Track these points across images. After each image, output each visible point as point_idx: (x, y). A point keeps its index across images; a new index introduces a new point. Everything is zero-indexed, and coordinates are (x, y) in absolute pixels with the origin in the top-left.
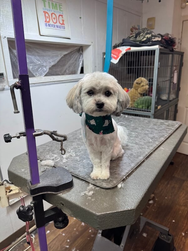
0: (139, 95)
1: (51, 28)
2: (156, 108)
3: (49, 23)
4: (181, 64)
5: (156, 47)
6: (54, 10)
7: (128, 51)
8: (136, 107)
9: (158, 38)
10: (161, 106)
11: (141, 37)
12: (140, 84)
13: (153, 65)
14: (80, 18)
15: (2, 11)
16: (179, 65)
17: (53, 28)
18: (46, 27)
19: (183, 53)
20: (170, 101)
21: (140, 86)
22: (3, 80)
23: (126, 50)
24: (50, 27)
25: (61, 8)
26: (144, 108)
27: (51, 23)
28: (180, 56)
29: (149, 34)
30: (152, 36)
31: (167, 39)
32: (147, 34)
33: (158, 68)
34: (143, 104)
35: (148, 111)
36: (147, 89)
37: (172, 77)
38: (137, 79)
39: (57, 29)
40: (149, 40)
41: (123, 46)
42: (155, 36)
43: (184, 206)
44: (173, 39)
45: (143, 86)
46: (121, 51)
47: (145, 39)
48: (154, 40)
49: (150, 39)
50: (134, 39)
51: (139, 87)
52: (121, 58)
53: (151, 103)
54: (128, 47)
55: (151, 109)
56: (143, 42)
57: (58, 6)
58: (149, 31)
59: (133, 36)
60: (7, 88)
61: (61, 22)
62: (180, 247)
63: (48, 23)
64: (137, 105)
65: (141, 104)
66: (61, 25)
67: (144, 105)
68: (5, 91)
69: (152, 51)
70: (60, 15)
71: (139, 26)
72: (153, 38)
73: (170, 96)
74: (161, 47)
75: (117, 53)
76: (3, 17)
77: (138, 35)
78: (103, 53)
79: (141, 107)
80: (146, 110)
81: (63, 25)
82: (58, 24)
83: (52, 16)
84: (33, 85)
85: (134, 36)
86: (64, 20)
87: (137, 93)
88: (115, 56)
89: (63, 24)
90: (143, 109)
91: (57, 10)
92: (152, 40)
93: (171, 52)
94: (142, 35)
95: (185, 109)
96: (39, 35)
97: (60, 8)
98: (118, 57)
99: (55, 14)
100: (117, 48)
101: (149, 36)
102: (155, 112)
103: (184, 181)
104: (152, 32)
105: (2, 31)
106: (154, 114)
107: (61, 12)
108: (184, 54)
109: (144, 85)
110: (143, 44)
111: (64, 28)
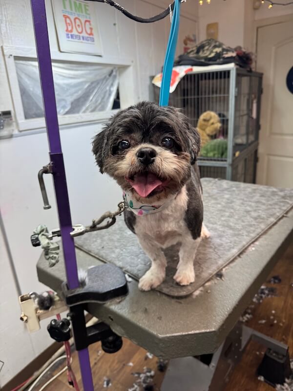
0: (208, 138)
1: (75, 40)
2: (234, 155)
3: (72, 33)
4: (260, 91)
5: (231, 66)
6: (78, 13)
8: (204, 155)
9: (231, 52)
10: (240, 152)
11: (205, 52)
12: (208, 121)
13: (228, 93)
14: (115, 24)
15: (5, 15)
16: (257, 91)
17: (77, 40)
18: (68, 39)
19: (262, 74)
20: (250, 144)
22: (10, 122)
23: (185, 72)
24: (73, 40)
25: (88, 10)
26: (216, 156)
27: (75, 32)
29: (218, 47)
30: (224, 50)
31: (241, 55)
32: (215, 47)
34: (214, 150)
35: (222, 161)
36: (219, 128)
37: (250, 110)
38: (204, 114)
39: (84, 41)
40: (218, 56)
41: (181, 65)
42: (227, 50)
44: (248, 54)
45: (213, 124)
46: (178, 74)
47: (213, 55)
48: (226, 56)
49: (220, 55)
50: (195, 55)
51: (207, 126)
52: (179, 83)
53: (226, 149)
54: (189, 67)
55: (226, 157)
56: (210, 59)
57: (83, 7)
58: (217, 44)
59: (192, 51)
60: (16, 134)
61: (89, 32)
63: (70, 34)
64: (205, 152)
65: (211, 151)
66: (88, 36)
67: (216, 152)
68: (14, 139)
70: (86, 21)
71: (194, 36)
72: (224, 53)
73: (249, 138)
74: (237, 66)
76: (6, 25)
77: (200, 48)
79: (211, 154)
80: (220, 159)
81: (91, 36)
82: (84, 34)
83: (75, 22)
85: (195, 51)
86: (92, 29)
87: (205, 135)
89: (91, 34)
90: (216, 158)
91: (82, 12)
92: (224, 56)
93: (249, 74)
94: (207, 49)
96: (59, 52)
97: (86, 10)
98: (174, 82)
99: (79, 19)
101: (218, 50)
102: (233, 161)
104: (222, 44)
105: (6, 46)
106: (232, 165)
107: (88, 16)
108: (264, 77)
109: (214, 122)
110: (211, 62)
111: (93, 40)
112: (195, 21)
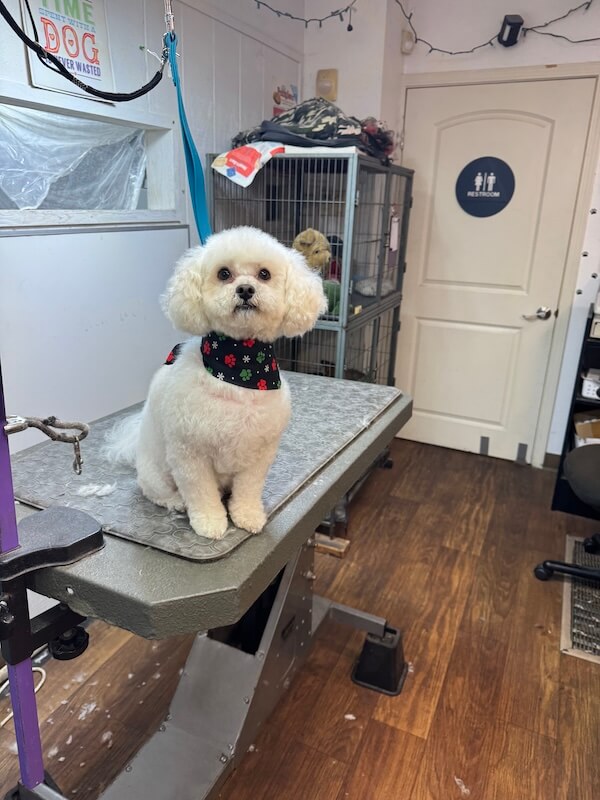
2: (351, 311)
4: (408, 203)
5: (350, 152)
6: (71, 18)
7: (279, 155)
9: (353, 127)
10: (363, 308)
11: (309, 120)
12: (309, 245)
13: (344, 198)
14: (141, 48)
16: (402, 202)
19: (412, 172)
20: (383, 298)
21: (311, 253)
23: (272, 153)
25: (90, 14)
28: (404, 179)
29: (332, 116)
30: (339, 120)
31: (372, 133)
32: (326, 113)
33: (356, 206)
35: (330, 320)
36: (327, 260)
37: (387, 234)
38: (303, 234)
39: (79, 72)
40: (330, 131)
41: (264, 140)
42: (347, 123)
43: (422, 561)
44: (386, 133)
45: (317, 252)
46: (259, 155)
47: (321, 128)
48: (344, 132)
49: (334, 130)
50: (291, 124)
52: (260, 172)
53: (338, 299)
54: (279, 145)
55: (338, 314)
56: (317, 135)
57: (81, 7)
58: (330, 108)
59: (288, 116)
61: (91, 56)
62: (418, 649)
66: (90, 64)
69: (339, 160)
70: (86, 35)
71: (294, 88)
72: (341, 126)
73: (383, 285)
74: (361, 153)
75: (247, 159)
77: (301, 113)
78: (207, 155)
80: (326, 317)
81: (94, 65)
83: (64, 34)
84: (11, 230)
85: (292, 117)
86: (97, 51)
88: (244, 168)
89: (95, 60)
91: (79, 18)
92: (340, 131)
93: (384, 168)
94: (313, 117)
95: (416, 321)
96: (29, 87)
97: (87, 14)
98: (251, 169)
99: (72, 30)
100: (248, 146)
101: (331, 120)
102: (348, 321)
103: (417, 504)
104: (338, 109)
106: (347, 327)
107: (90, 25)
108: (415, 174)
109: (320, 249)
110: (317, 141)
111: (98, 72)
112: (298, 62)
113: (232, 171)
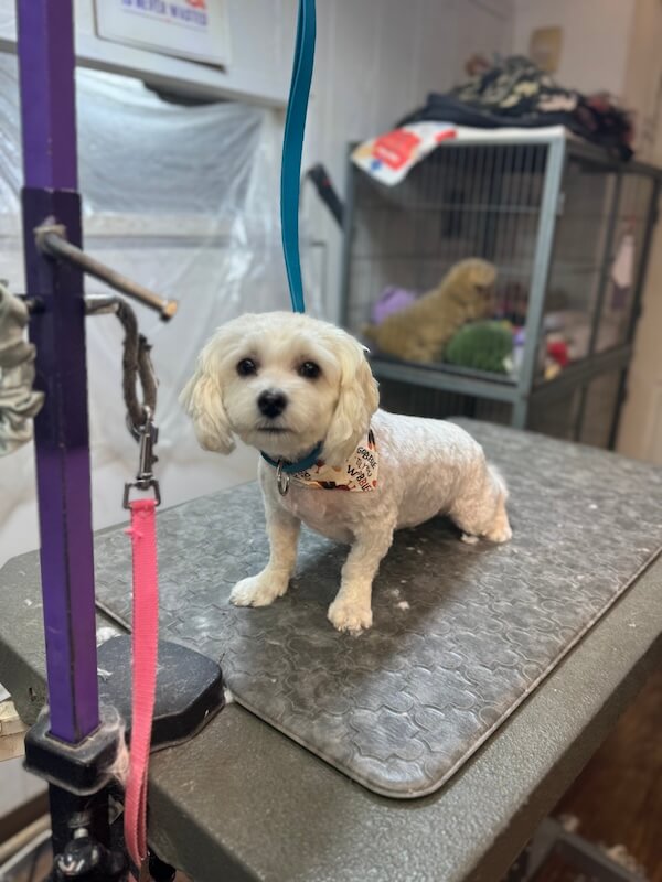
1: (148, 12)
4: (653, 217)
5: (556, 133)
7: (447, 142)
9: (563, 98)
11: (497, 90)
16: (643, 215)
17: (154, 14)
18: (125, 7)
23: (438, 138)
24: (140, 10)
28: (649, 183)
29: (532, 81)
30: (543, 89)
32: (525, 78)
39: (175, 20)
40: (527, 105)
41: (428, 120)
42: (555, 91)
46: (418, 142)
47: (512, 101)
48: (547, 106)
49: (532, 103)
50: (473, 97)
54: (445, 128)
56: (507, 112)
58: (530, 70)
59: (470, 85)
66: (191, 8)
69: (535, 147)
72: (544, 97)
73: (600, 335)
75: (401, 147)
77: (490, 79)
81: (199, 10)
85: (477, 86)
92: (542, 105)
94: (504, 84)
98: (403, 159)
100: (407, 129)
101: (528, 88)
110: (508, 120)
111: (203, 21)
113: (376, 165)
